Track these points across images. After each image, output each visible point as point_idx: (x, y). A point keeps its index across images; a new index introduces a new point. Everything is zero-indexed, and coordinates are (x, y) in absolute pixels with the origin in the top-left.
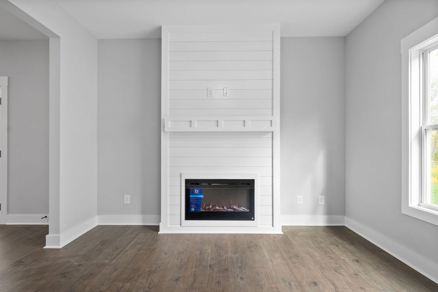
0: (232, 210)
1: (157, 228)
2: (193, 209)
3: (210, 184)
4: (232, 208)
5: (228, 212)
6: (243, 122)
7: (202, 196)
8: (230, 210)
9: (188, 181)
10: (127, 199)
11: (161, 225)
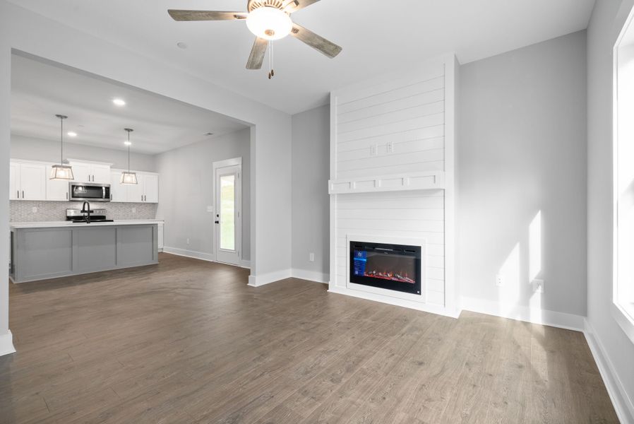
0: (397, 280)
1: (326, 286)
2: (357, 273)
3: (374, 248)
4: (397, 277)
5: (391, 281)
6: (401, 180)
7: (365, 260)
8: (393, 279)
9: (352, 244)
10: (312, 257)
11: (330, 283)
